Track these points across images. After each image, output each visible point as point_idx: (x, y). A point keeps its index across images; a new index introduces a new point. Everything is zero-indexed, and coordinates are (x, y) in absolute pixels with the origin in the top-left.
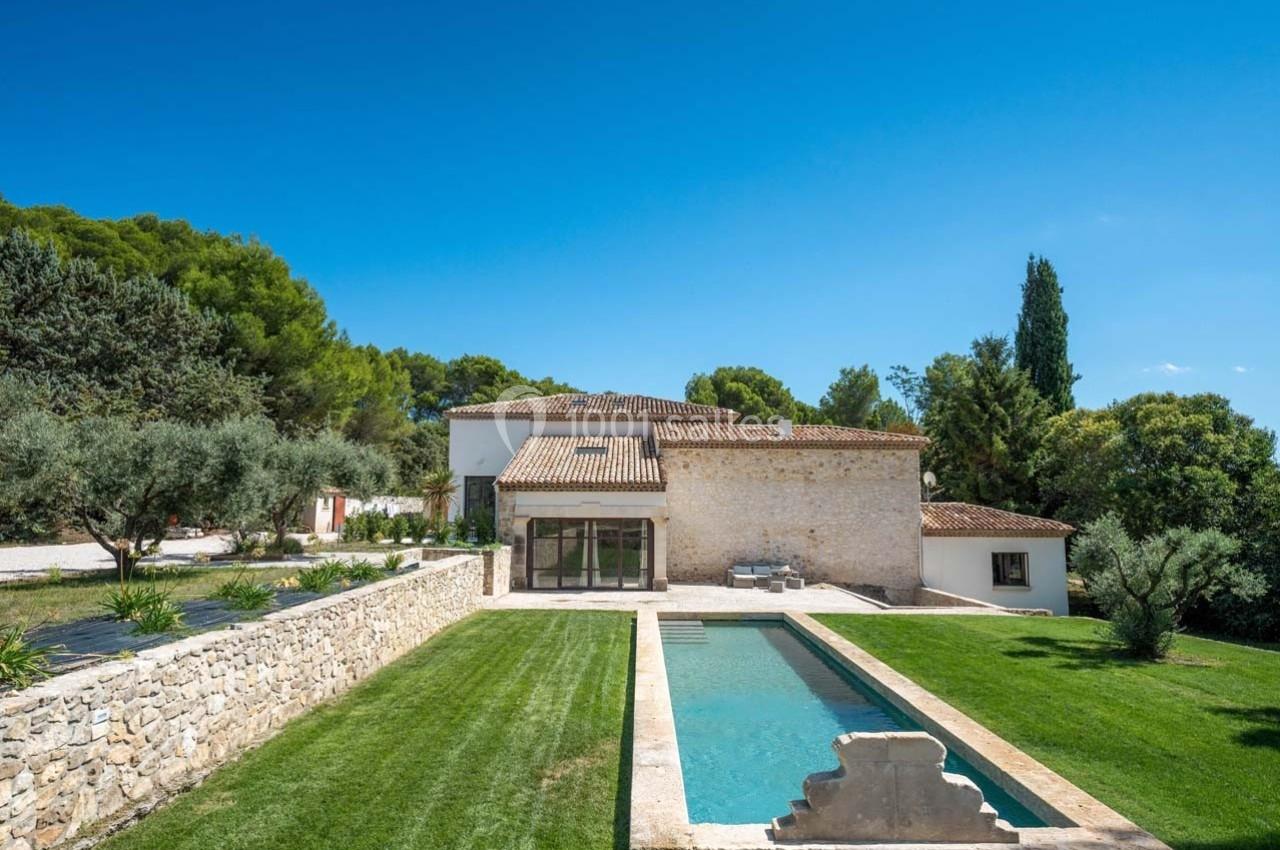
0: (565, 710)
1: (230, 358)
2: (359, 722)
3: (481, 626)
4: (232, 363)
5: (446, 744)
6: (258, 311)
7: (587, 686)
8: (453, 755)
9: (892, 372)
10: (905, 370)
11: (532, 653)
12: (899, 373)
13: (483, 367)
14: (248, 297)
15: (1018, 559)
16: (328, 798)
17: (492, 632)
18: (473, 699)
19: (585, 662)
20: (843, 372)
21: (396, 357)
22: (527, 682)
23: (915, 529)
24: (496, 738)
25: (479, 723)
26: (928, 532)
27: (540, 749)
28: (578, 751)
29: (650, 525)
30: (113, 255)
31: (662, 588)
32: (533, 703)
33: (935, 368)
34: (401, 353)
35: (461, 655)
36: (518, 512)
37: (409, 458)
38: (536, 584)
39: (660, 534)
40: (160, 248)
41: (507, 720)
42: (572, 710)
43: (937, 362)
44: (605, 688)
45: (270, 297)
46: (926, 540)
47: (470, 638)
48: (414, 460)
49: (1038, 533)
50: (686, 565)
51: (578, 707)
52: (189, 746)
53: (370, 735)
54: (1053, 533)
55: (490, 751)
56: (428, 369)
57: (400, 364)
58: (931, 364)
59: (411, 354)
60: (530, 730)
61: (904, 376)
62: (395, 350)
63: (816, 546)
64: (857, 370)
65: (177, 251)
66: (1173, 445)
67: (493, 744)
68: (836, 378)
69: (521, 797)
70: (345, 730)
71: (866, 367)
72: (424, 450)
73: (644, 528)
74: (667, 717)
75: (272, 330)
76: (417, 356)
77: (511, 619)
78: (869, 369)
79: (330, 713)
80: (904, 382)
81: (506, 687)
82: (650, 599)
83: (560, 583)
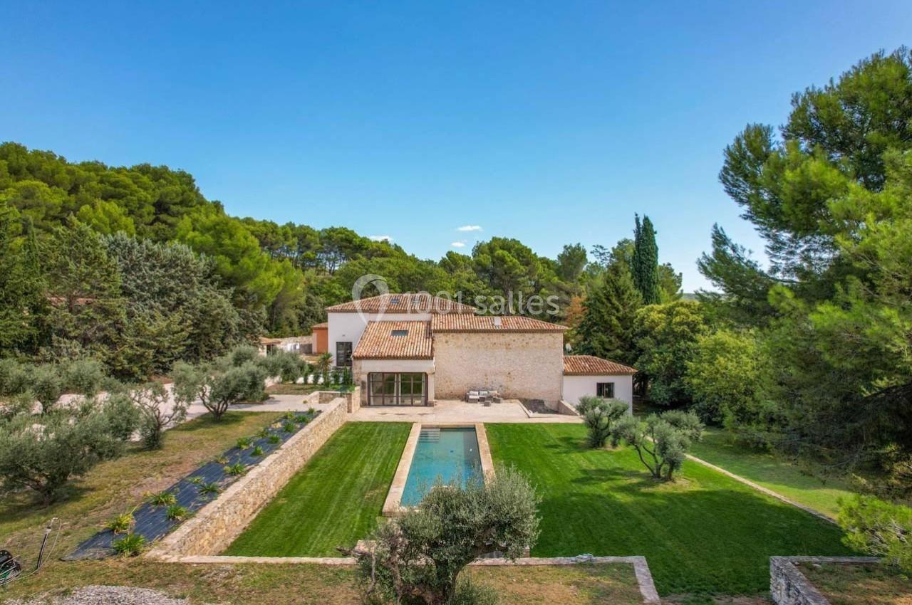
0: (375, 474)
1: (216, 280)
2: (312, 478)
3: (347, 433)
4: (216, 284)
5: (339, 486)
6: (227, 254)
7: (383, 463)
8: (340, 489)
9: (593, 249)
10: (601, 247)
11: (366, 449)
12: (598, 249)
13: (343, 236)
14: (221, 245)
15: (610, 386)
16: (310, 500)
17: (352, 437)
18: (345, 470)
19: (385, 453)
20: (565, 247)
21: (288, 229)
22: (363, 463)
23: (560, 372)
24: (353, 484)
25: (347, 479)
26: (566, 374)
27: (365, 487)
28: (376, 488)
29: (426, 375)
30: (131, 195)
31: (431, 405)
32: (365, 471)
33: (618, 247)
34: (291, 225)
35: (340, 450)
36: (363, 370)
37: (302, 313)
38: (372, 403)
39: (431, 379)
40: (153, 184)
41: (356, 478)
42: (377, 474)
43: (620, 244)
44: (390, 465)
45: (232, 245)
46: (565, 378)
47: (343, 440)
48: (305, 315)
49: (619, 373)
50: (446, 391)
51: (379, 473)
52: (272, 487)
53: (315, 483)
54: (626, 374)
55: (351, 488)
56: (308, 236)
57: (290, 233)
58: (616, 246)
59: (297, 226)
60: (363, 481)
61: (601, 251)
62: (287, 224)
63: (511, 381)
64: (573, 246)
65: (163, 186)
66: (684, 331)
67: (352, 485)
68: (561, 251)
69: (359, 500)
70: (308, 481)
71: (579, 244)
72: (311, 308)
73: (423, 377)
74: (405, 477)
75: (234, 262)
76: (301, 227)
77: (360, 428)
78: (581, 245)
79: (301, 475)
80: (601, 254)
81: (357, 464)
82: (424, 412)
83: (383, 402)
